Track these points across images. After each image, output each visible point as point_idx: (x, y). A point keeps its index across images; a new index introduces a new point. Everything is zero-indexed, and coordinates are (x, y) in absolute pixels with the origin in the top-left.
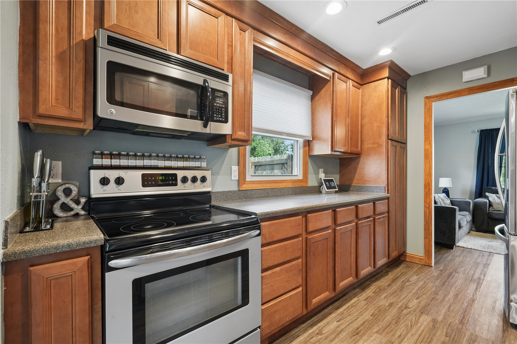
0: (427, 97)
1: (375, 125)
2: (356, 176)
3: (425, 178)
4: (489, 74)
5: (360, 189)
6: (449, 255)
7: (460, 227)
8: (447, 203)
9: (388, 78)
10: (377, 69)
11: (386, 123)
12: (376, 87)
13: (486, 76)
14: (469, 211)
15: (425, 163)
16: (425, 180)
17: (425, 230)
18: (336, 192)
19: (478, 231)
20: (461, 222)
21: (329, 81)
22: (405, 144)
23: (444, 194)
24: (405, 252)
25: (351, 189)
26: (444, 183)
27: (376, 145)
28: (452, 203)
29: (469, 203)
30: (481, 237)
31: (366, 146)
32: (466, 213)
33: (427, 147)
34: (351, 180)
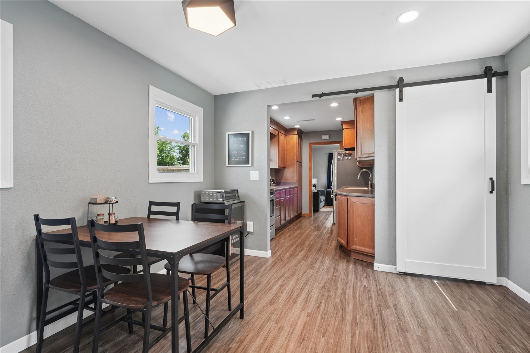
0: (310, 143)
1: (292, 154)
2: (283, 178)
3: (309, 178)
4: (330, 138)
5: (285, 184)
6: (317, 214)
7: (321, 202)
8: (316, 191)
9: (297, 135)
10: (293, 130)
11: (296, 154)
12: (292, 138)
13: (329, 139)
14: (324, 195)
15: (309, 172)
16: (309, 180)
17: (309, 201)
18: (276, 185)
19: (328, 205)
20: (321, 199)
21: (277, 136)
22: (302, 163)
23: (314, 187)
24: (301, 213)
25: (281, 184)
26: (314, 181)
27: (292, 164)
28: (317, 191)
29: (324, 191)
30: (329, 207)
31: (288, 164)
32: (323, 196)
33: (310, 165)
34: (281, 179)
